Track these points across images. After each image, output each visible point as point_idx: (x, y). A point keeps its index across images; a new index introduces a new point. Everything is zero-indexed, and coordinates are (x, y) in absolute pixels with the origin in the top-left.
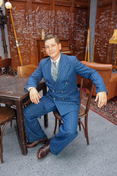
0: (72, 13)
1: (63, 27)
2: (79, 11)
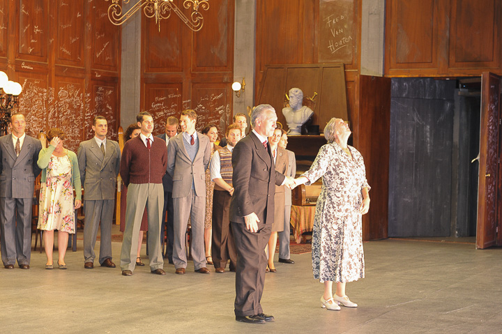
0: (87, 92)
1: (69, 125)
2: (100, 89)
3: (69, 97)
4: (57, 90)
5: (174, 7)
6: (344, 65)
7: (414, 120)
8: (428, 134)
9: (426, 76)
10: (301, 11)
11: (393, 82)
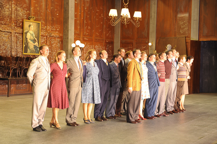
0: (104, 46)
2: (108, 45)
3: (99, 48)
4: (95, 46)
5: (131, 20)
6: (185, 37)
7: (208, 54)
8: (213, 59)
9: (213, 40)
10: (171, 20)
11: (201, 42)
